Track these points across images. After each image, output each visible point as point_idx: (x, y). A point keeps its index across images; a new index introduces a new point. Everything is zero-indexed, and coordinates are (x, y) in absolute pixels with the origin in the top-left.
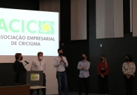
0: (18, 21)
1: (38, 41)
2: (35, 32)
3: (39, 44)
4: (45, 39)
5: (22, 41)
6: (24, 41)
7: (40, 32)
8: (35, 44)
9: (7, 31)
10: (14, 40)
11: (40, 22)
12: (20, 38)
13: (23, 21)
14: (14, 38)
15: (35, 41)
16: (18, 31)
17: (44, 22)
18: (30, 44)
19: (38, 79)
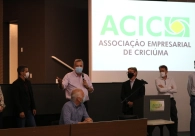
0: (133, 18)
1: (164, 49)
2: (159, 34)
3: (166, 53)
4: (175, 45)
5: (140, 48)
6: (143, 48)
7: (167, 34)
8: (160, 53)
9: (116, 33)
10: (128, 48)
11: (167, 19)
12: (137, 44)
13: (141, 19)
14: (127, 44)
15: (160, 48)
16: (134, 33)
17: (175, 19)
18: (152, 52)
19: (162, 108)
